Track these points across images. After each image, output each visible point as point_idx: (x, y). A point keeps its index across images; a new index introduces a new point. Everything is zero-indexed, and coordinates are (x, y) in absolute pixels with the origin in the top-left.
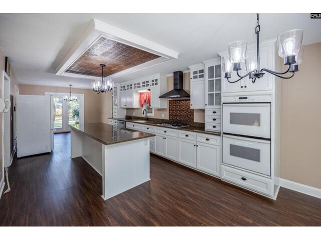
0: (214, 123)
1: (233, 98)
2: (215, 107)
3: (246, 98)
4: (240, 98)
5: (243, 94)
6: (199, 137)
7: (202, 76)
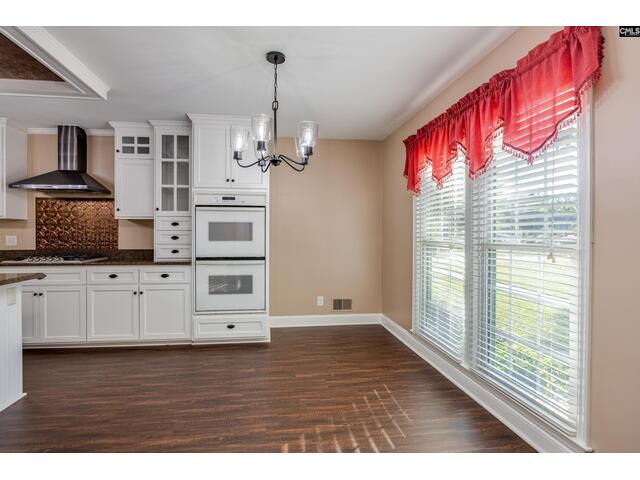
0: (175, 245)
1: (212, 197)
2: (175, 214)
3: (234, 199)
4: (224, 198)
5: (229, 192)
6: (146, 274)
7: (145, 151)
